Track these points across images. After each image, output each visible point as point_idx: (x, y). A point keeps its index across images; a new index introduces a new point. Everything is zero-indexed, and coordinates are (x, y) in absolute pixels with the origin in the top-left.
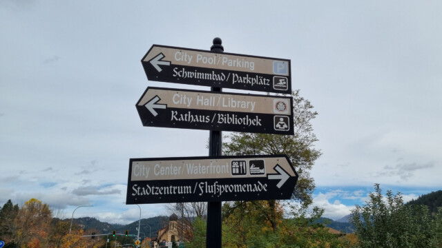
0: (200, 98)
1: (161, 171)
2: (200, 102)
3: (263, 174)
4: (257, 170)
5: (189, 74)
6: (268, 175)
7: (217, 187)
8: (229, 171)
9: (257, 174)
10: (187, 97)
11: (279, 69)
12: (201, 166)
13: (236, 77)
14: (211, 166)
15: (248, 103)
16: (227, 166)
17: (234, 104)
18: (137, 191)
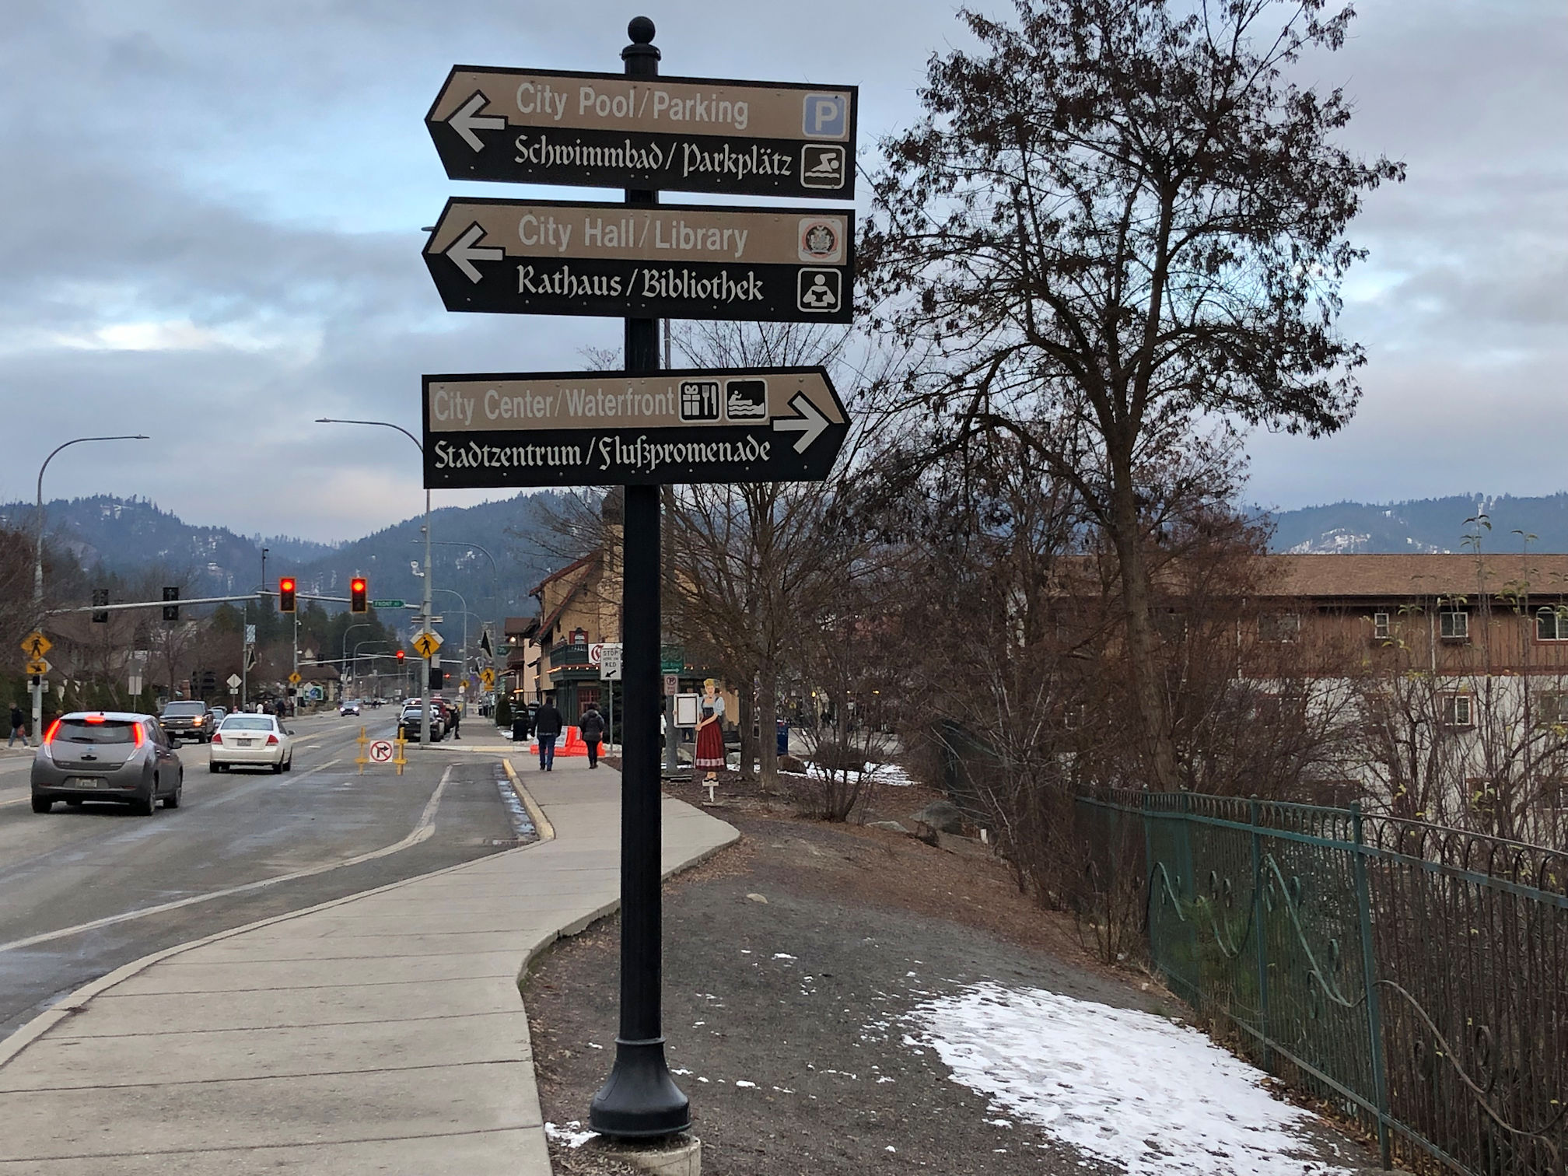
0: (593, 226)
1: (503, 407)
2: (593, 237)
3: (762, 416)
4: (747, 406)
5: (561, 155)
6: (772, 419)
7: (644, 450)
8: (675, 408)
9: (745, 416)
10: (556, 222)
11: (820, 119)
12: (605, 395)
13: (692, 154)
14: (629, 397)
15: (727, 233)
16: (670, 396)
17: (687, 241)
18: (448, 457)
